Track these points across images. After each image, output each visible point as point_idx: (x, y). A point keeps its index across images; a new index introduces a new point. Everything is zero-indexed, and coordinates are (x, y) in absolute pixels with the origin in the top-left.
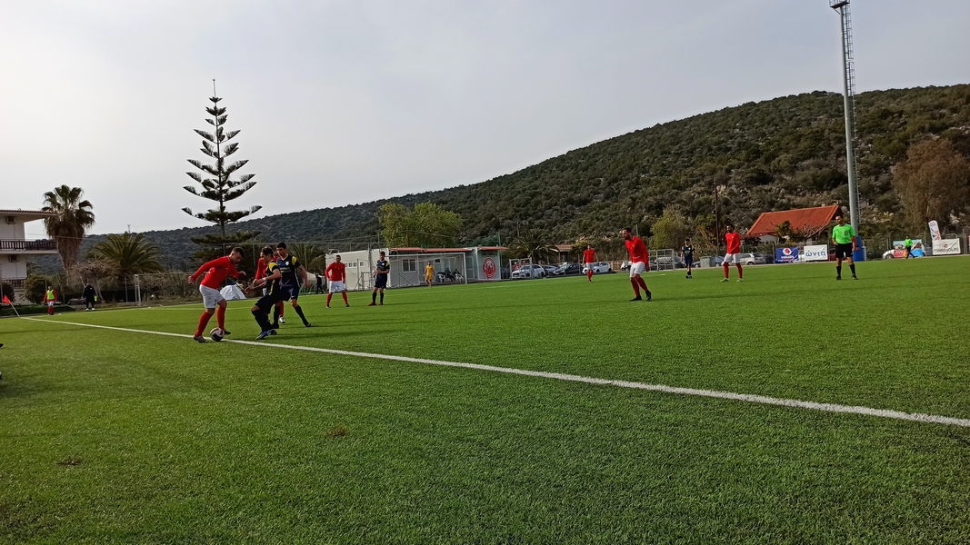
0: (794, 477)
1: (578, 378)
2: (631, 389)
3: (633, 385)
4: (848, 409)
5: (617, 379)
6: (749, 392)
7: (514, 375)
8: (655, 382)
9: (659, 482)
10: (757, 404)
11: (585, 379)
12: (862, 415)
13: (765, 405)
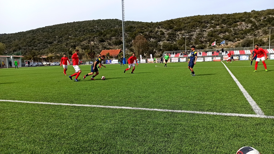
0: (107, 128)
1: (49, 103)
2: (66, 106)
3: (66, 104)
4: (120, 107)
5: (62, 103)
6: (98, 104)
7: (27, 104)
8: (73, 103)
9: (73, 134)
10: (100, 108)
11: (52, 104)
12: (123, 109)
13: (101, 108)
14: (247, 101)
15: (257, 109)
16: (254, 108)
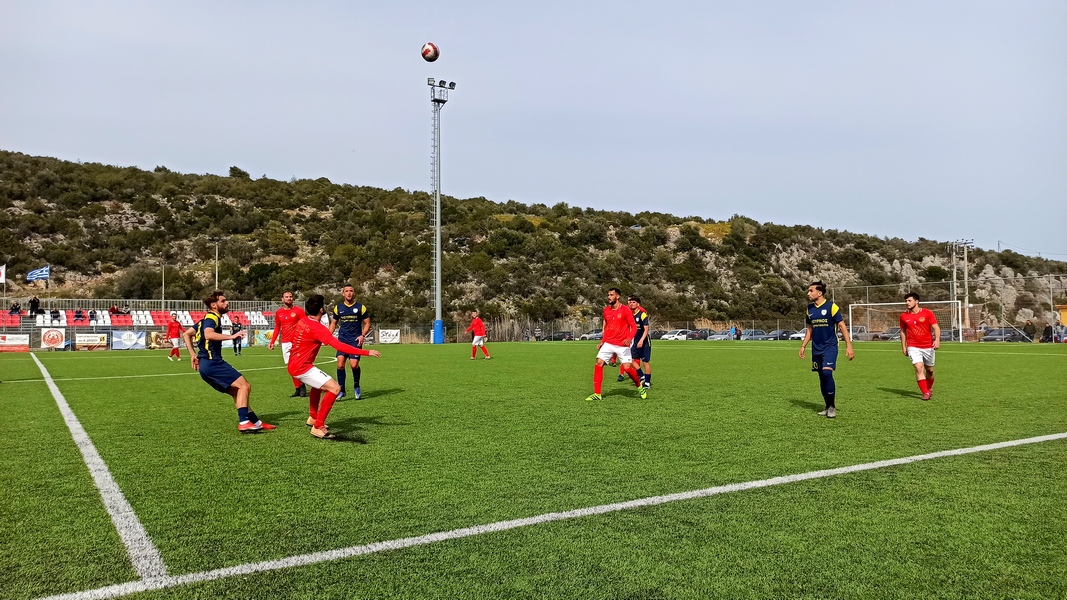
14: (112, 528)
15: (146, 557)
16: (133, 553)
